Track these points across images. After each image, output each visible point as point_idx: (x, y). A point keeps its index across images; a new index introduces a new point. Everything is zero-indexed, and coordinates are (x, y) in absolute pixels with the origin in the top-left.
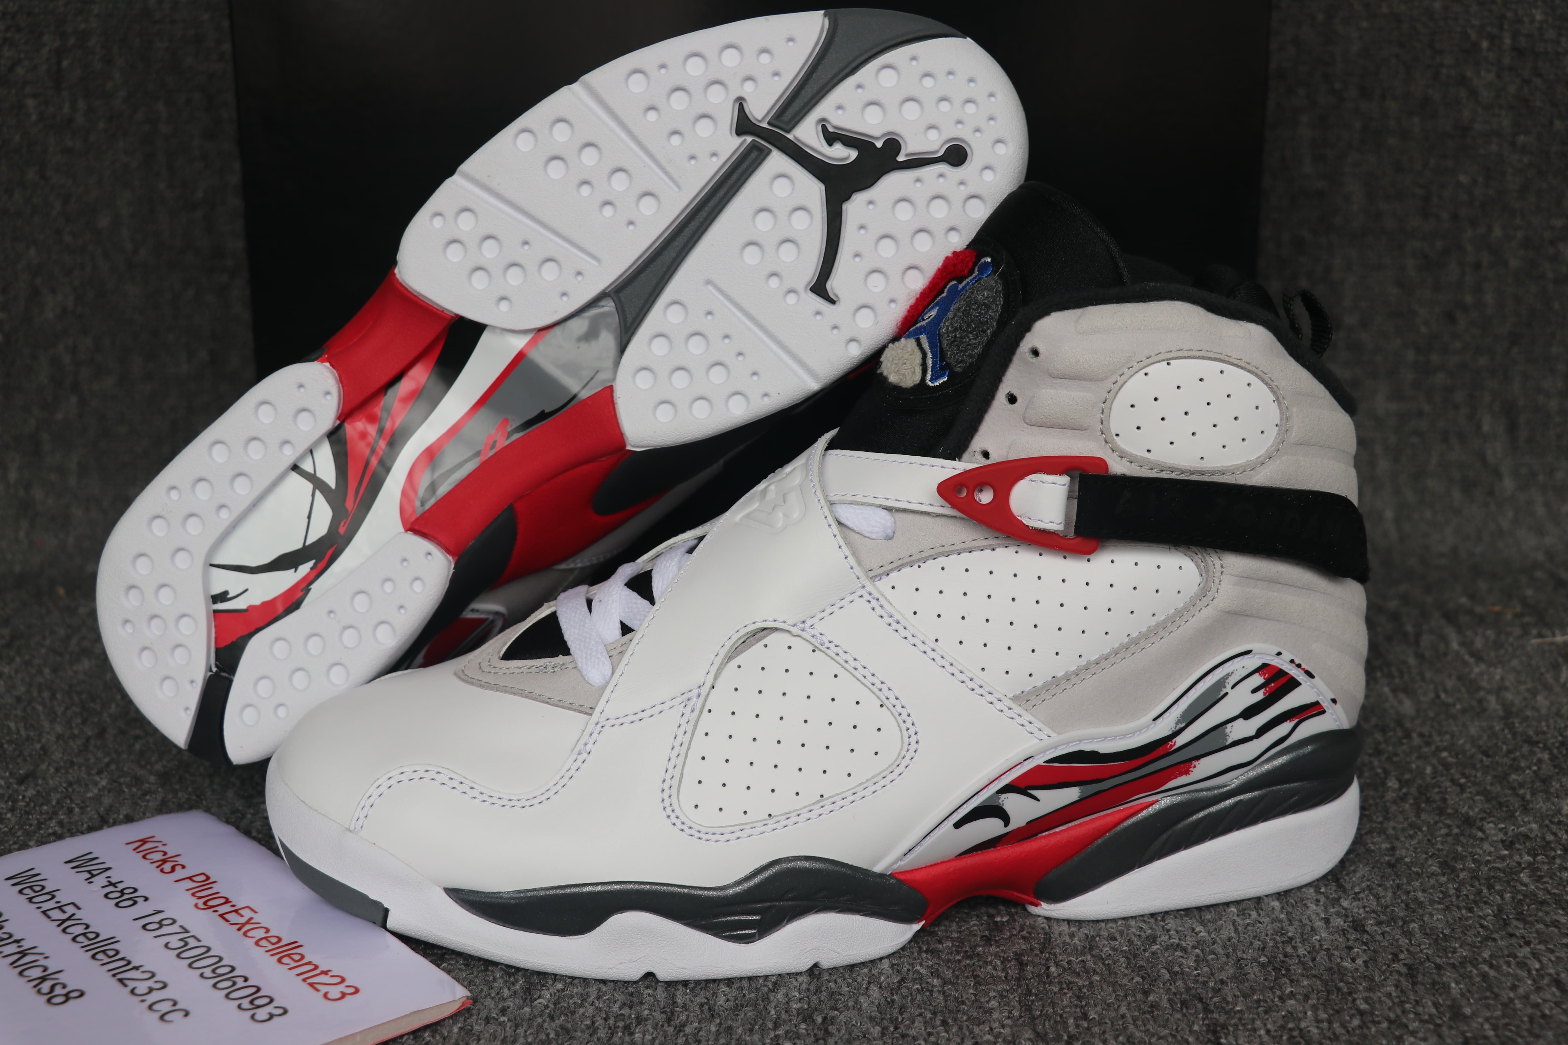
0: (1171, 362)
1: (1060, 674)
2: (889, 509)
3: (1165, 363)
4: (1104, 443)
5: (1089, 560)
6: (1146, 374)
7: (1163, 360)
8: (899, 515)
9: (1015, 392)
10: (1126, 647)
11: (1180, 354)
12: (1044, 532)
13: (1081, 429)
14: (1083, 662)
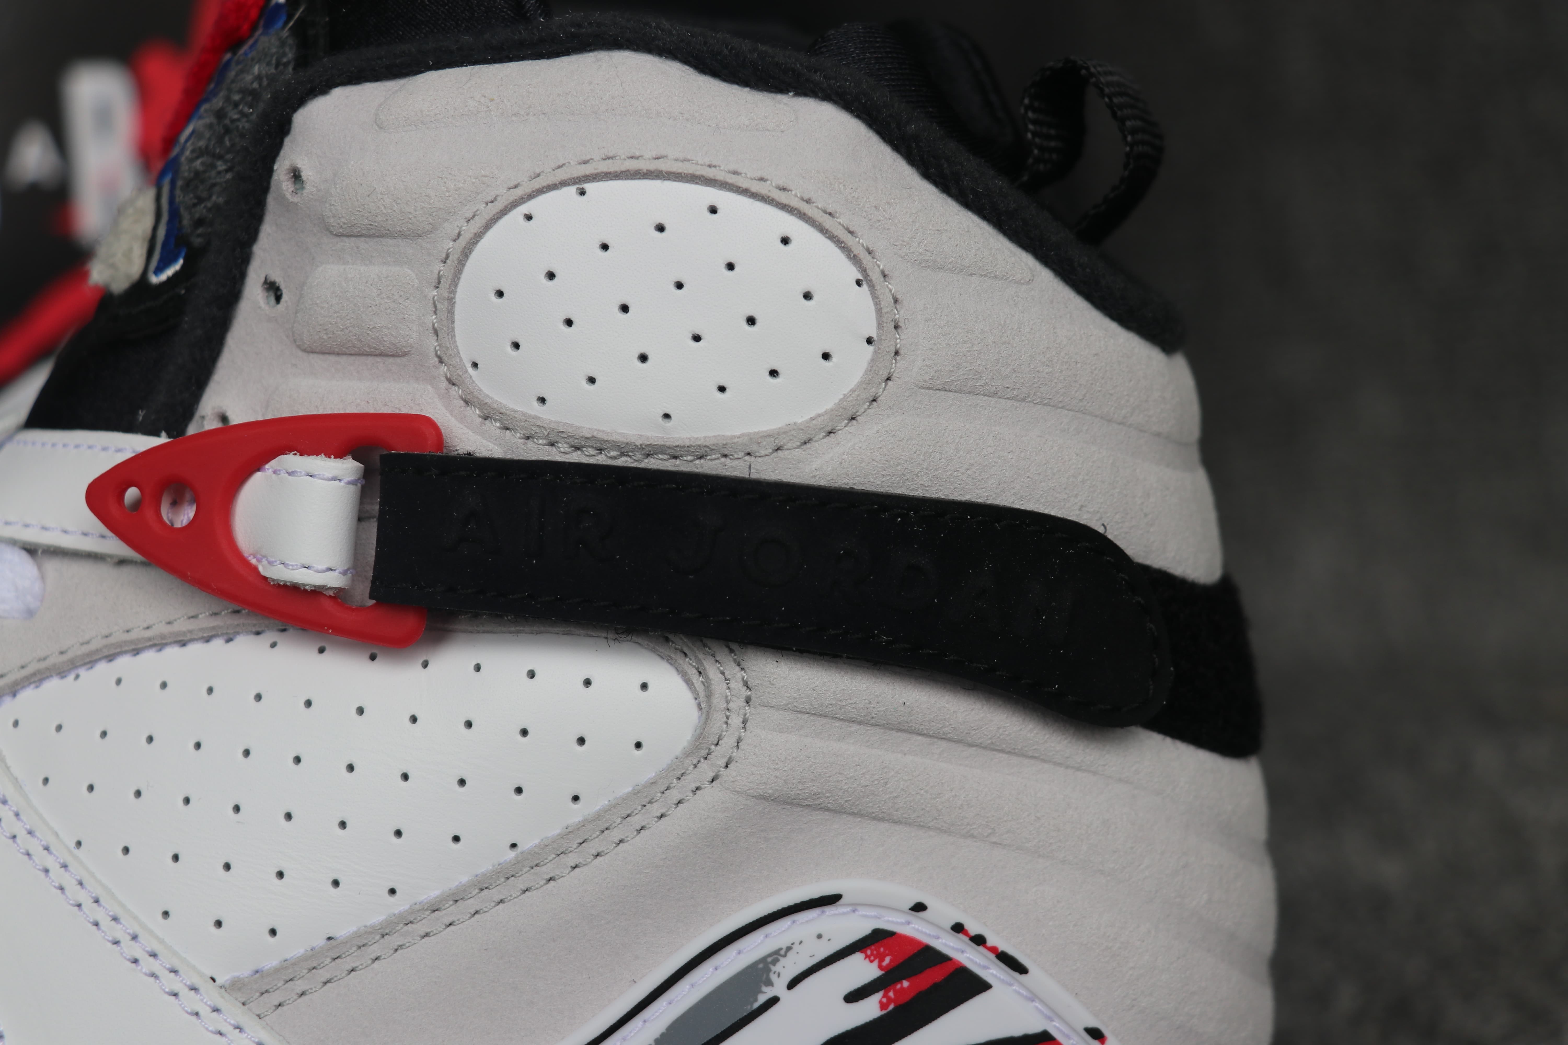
0: (588, 187)
1: (342, 932)
2: (31, 550)
3: (572, 190)
4: (444, 384)
5: (425, 665)
6: (529, 218)
7: (564, 184)
8: (52, 566)
9: (277, 277)
10: (508, 873)
11: (604, 167)
12: (294, 590)
13: (397, 353)
14: (399, 905)
